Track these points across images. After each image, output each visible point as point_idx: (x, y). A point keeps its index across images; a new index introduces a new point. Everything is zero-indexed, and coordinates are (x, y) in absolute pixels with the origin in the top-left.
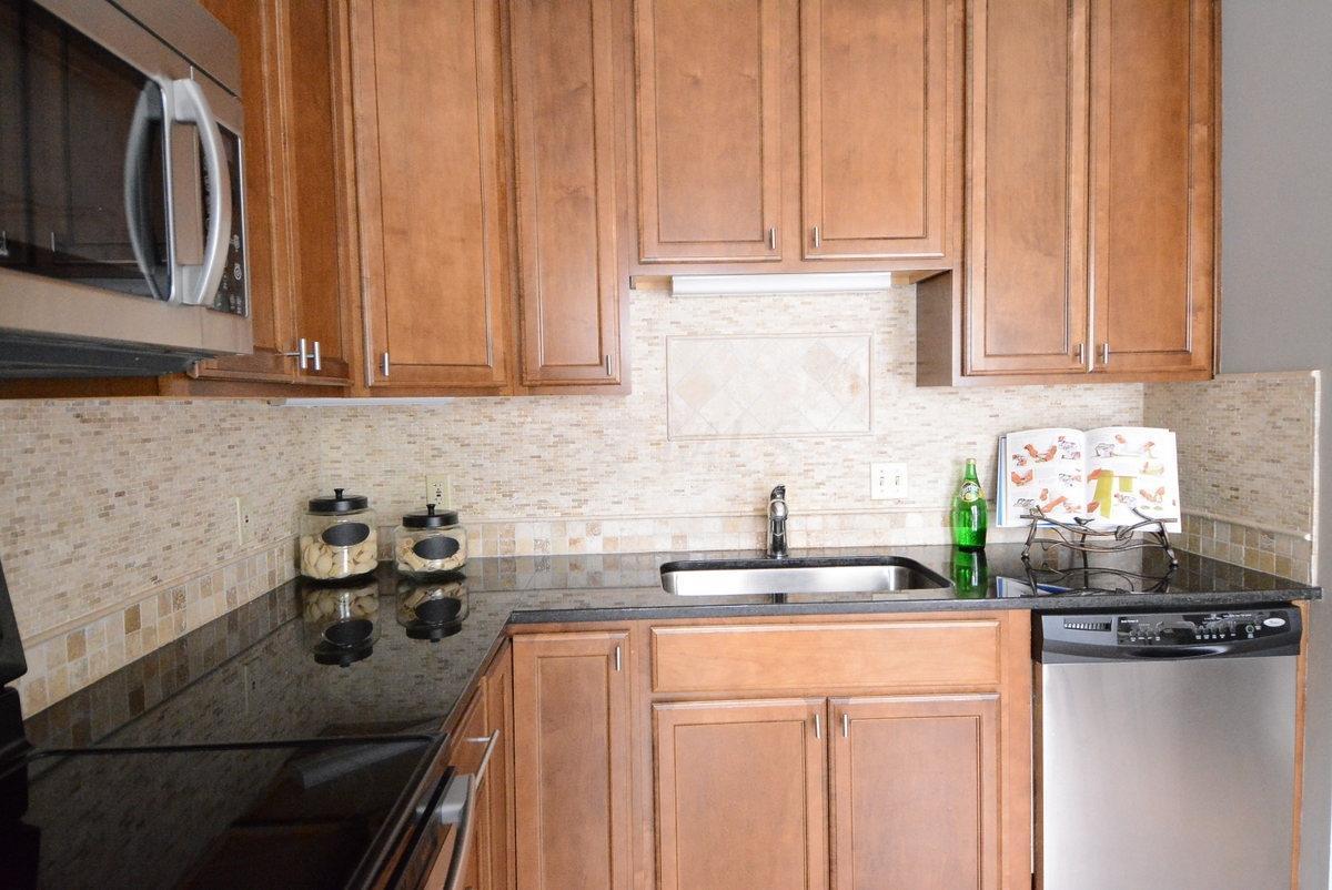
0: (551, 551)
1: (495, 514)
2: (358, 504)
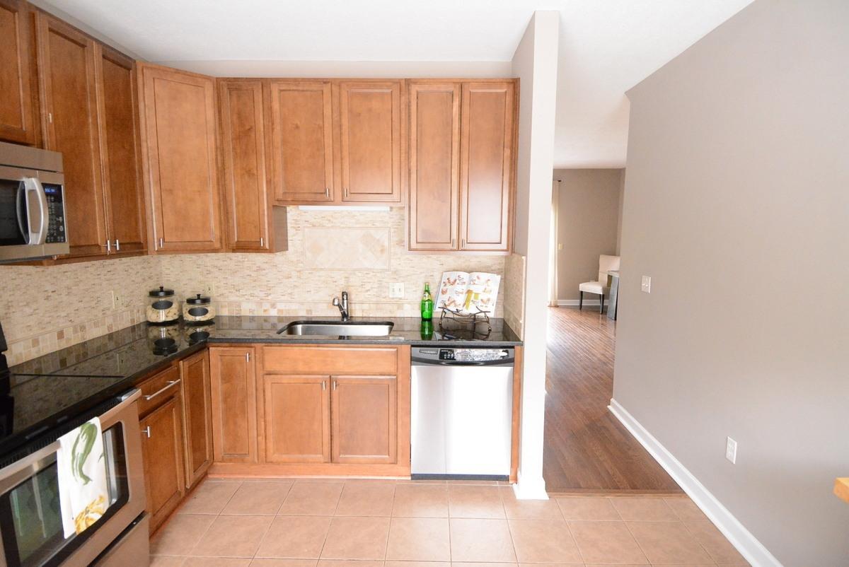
0: (256, 314)
1: (233, 298)
2: (169, 293)
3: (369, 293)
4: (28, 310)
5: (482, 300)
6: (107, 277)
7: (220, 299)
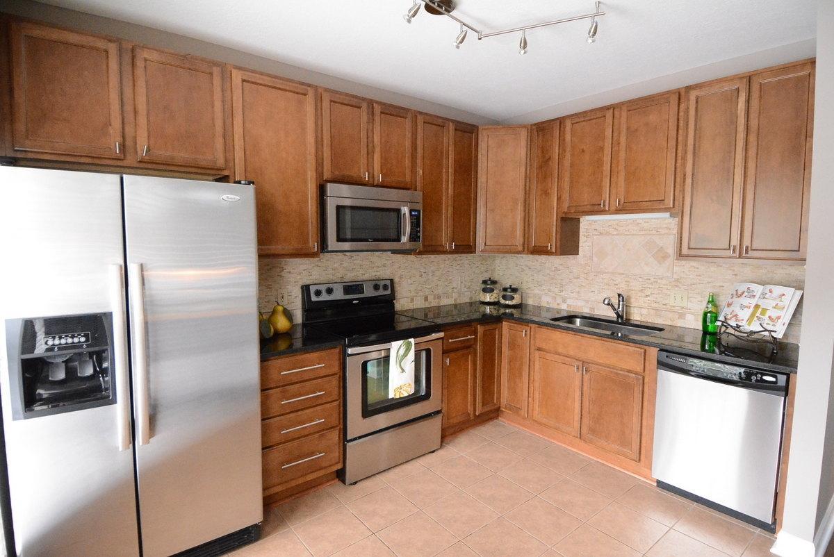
0: (551, 306)
1: (536, 291)
2: (494, 282)
3: (648, 298)
4: (410, 281)
5: (770, 317)
6: (458, 267)
7: (528, 291)
